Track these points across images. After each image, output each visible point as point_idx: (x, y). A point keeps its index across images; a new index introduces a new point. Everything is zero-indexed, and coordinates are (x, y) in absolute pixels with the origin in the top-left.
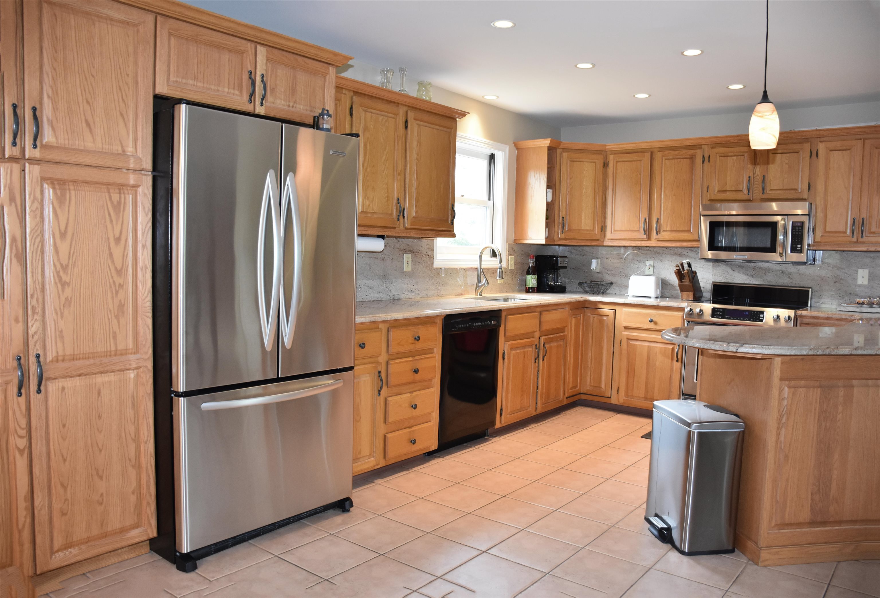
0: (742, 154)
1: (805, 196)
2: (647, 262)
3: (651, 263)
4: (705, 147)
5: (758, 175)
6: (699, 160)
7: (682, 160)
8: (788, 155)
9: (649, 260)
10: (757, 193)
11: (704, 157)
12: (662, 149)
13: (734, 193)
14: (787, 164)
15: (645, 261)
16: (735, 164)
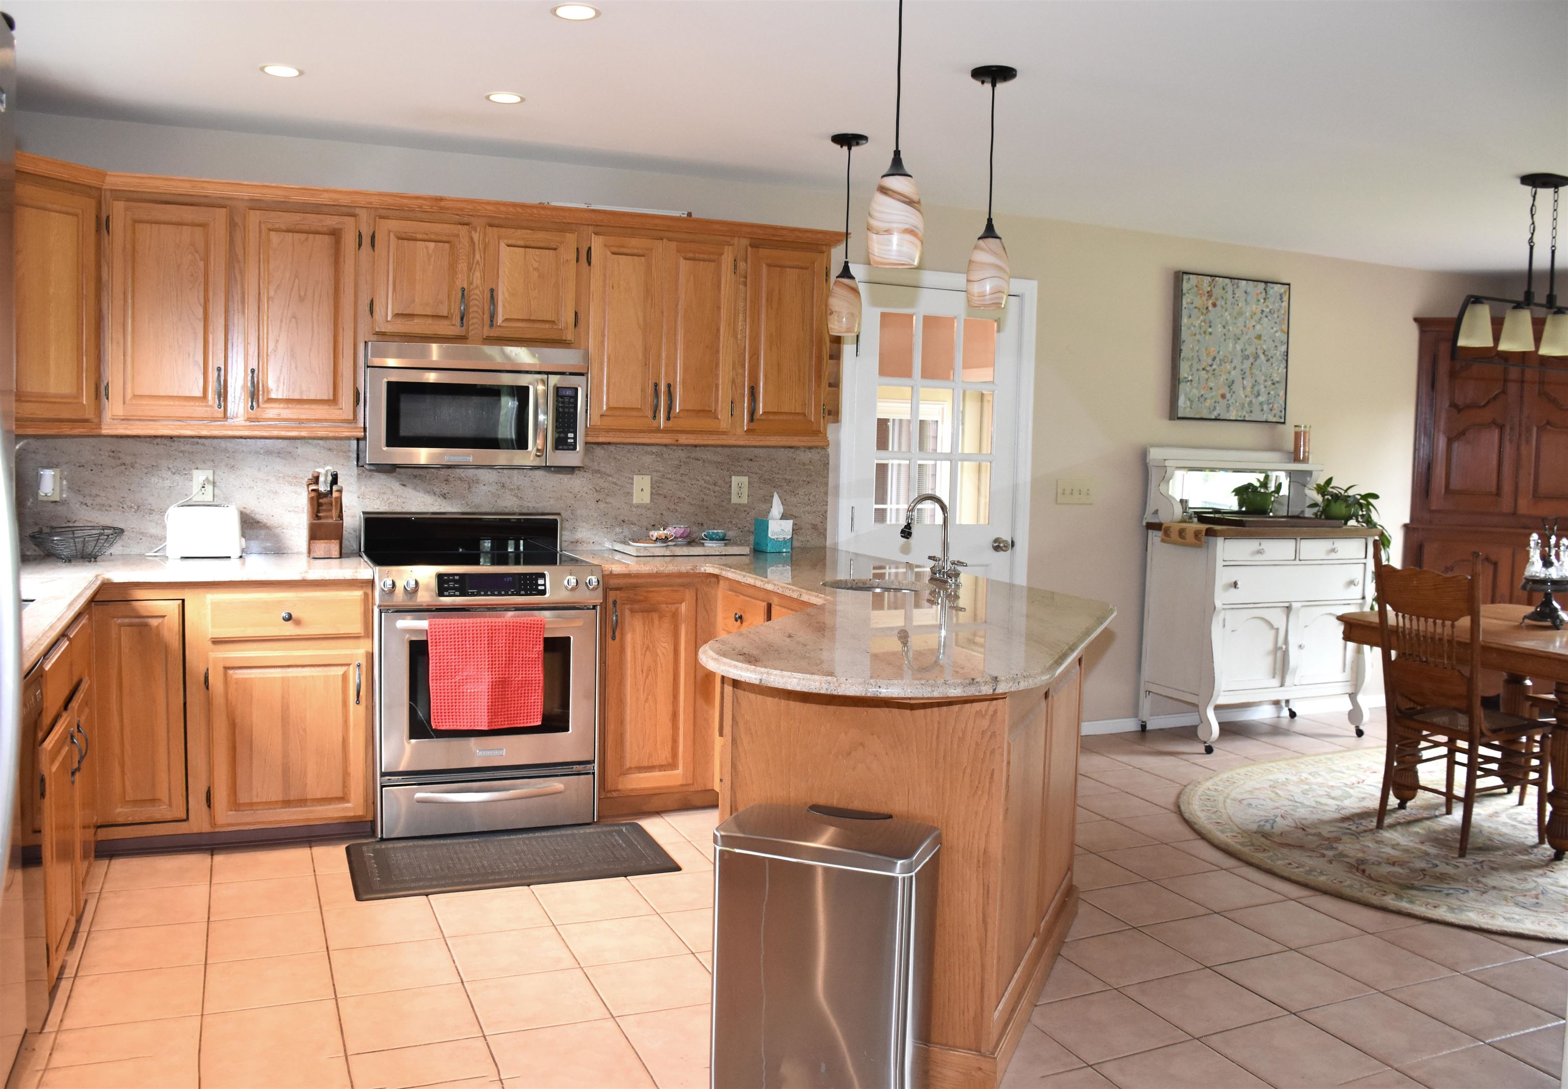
0: (445, 239)
1: (569, 336)
2: (195, 472)
3: (209, 474)
4: (363, 214)
5: (477, 287)
6: (349, 240)
7: (311, 236)
8: (537, 251)
9: (199, 466)
10: (476, 323)
11: (360, 235)
12: (256, 205)
13: (430, 321)
14: (535, 269)
15: (190, 469)
16: (432, 260)
